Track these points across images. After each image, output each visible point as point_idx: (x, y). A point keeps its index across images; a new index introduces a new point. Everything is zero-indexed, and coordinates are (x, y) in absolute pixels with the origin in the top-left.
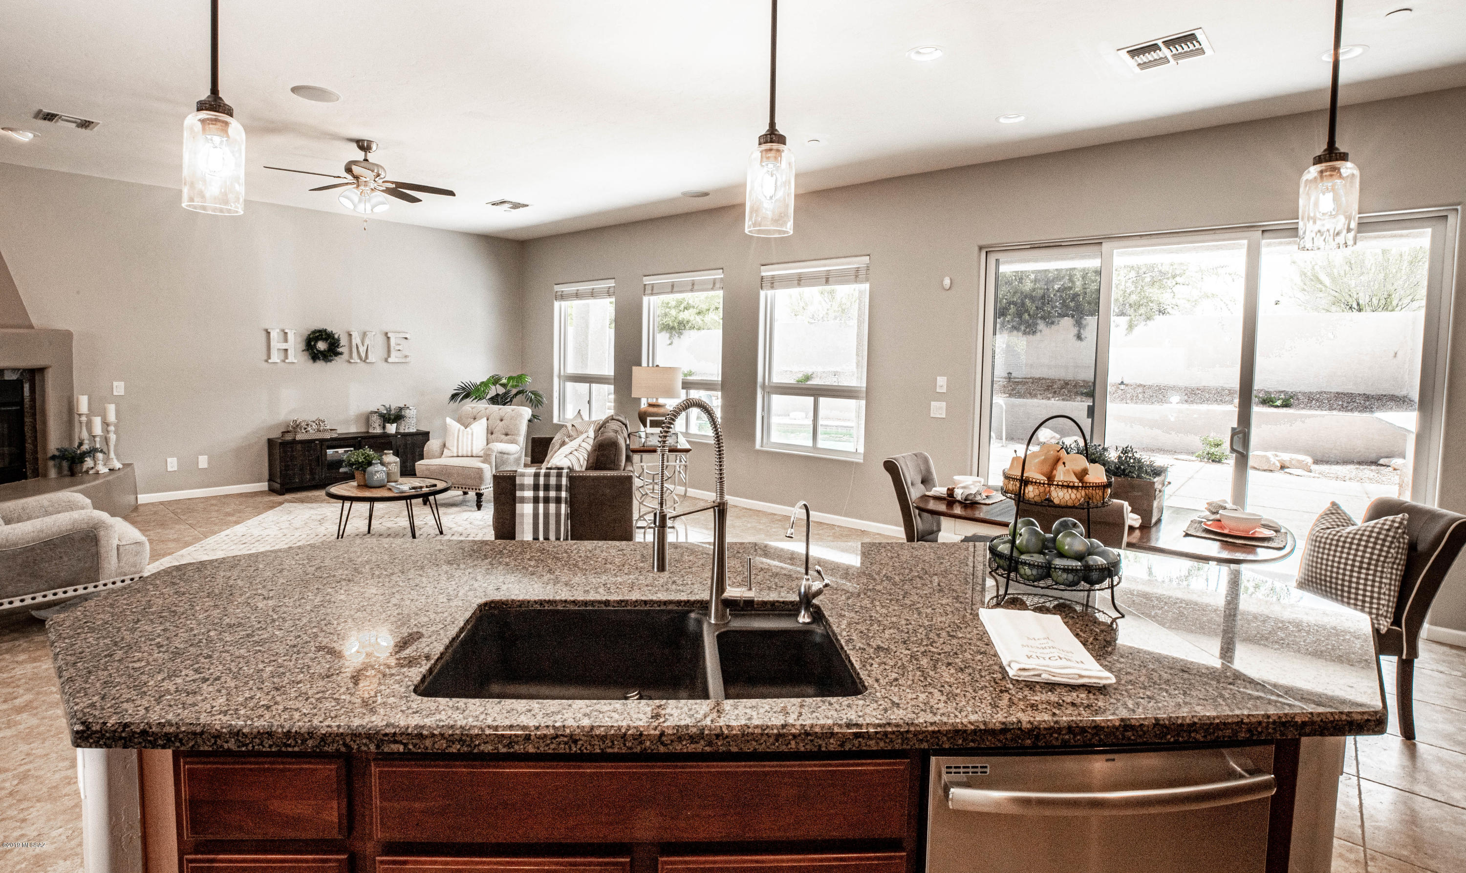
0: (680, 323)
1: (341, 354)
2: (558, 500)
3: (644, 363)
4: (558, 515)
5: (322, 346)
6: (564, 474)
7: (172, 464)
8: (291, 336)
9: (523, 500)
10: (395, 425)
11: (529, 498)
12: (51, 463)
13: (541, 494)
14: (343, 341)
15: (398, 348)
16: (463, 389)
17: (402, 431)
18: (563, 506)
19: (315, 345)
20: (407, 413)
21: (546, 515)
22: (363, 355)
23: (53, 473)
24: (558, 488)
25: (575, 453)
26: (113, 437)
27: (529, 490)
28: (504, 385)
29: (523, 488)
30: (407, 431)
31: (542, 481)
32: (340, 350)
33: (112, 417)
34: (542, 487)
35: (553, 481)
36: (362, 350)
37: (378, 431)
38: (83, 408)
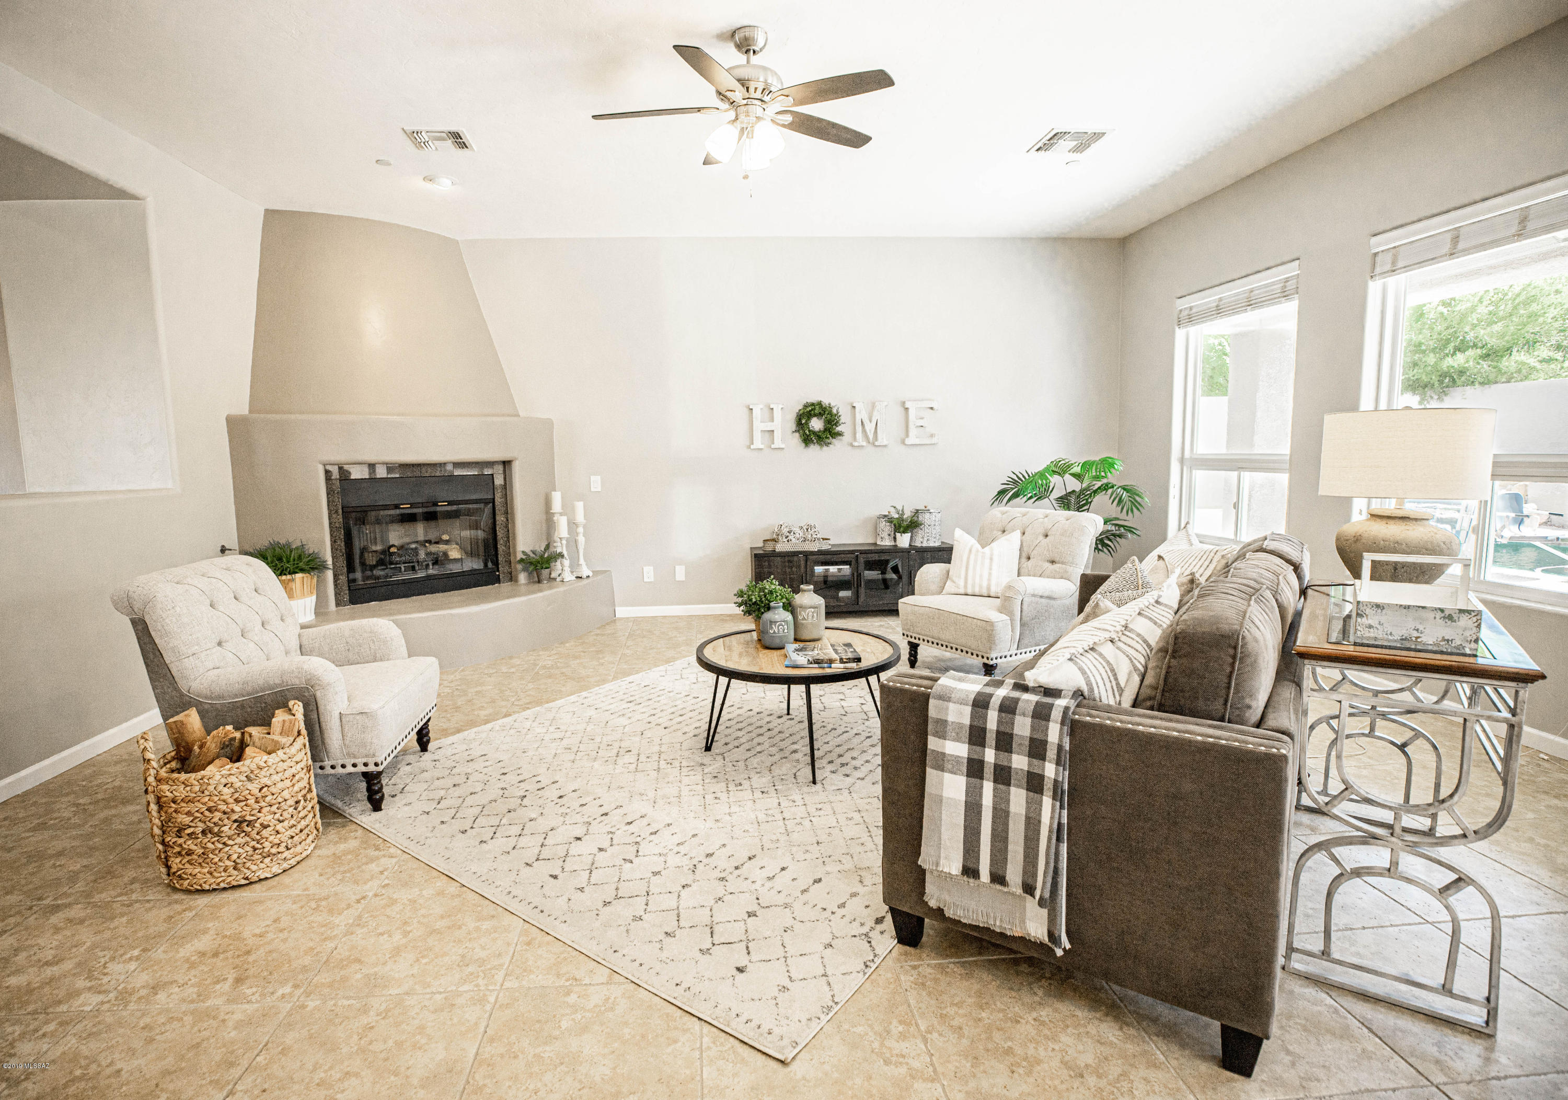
0: (1444, 375)
1: (840, 434)
2: (1035, 783)
3: (1366, 403)
4: (1032, 823)
5: (816, 424)
6: (1056, 714)
7: (649, 574)
8: (777, 414)
9: (941, 763)
10: (907, 536)
11: (957, 759)
12: (519, 567)
13: (990, 755)
14: (845, 417)
15: (920, 423)
16: (1015, 482)
17: (918, 544)
18: (1047, 802)
19: (807, 423)
20: (924, 518)
21: (1001, 815)
22: (871, 436)
23: (522, 577)
24: (1037, 749)
25: (1108, 650)
26: (581, 539)
27: (958, 739)
28: (1078, 476)
29: (942, 730)
30: (925, 544)
31: (992, 719)
32: (839, 429)
33: (580, 517)
34: (991, 738)
35: (1022, 727)
36: (870, 427)
37: (887, 542)
38: (557, 506)
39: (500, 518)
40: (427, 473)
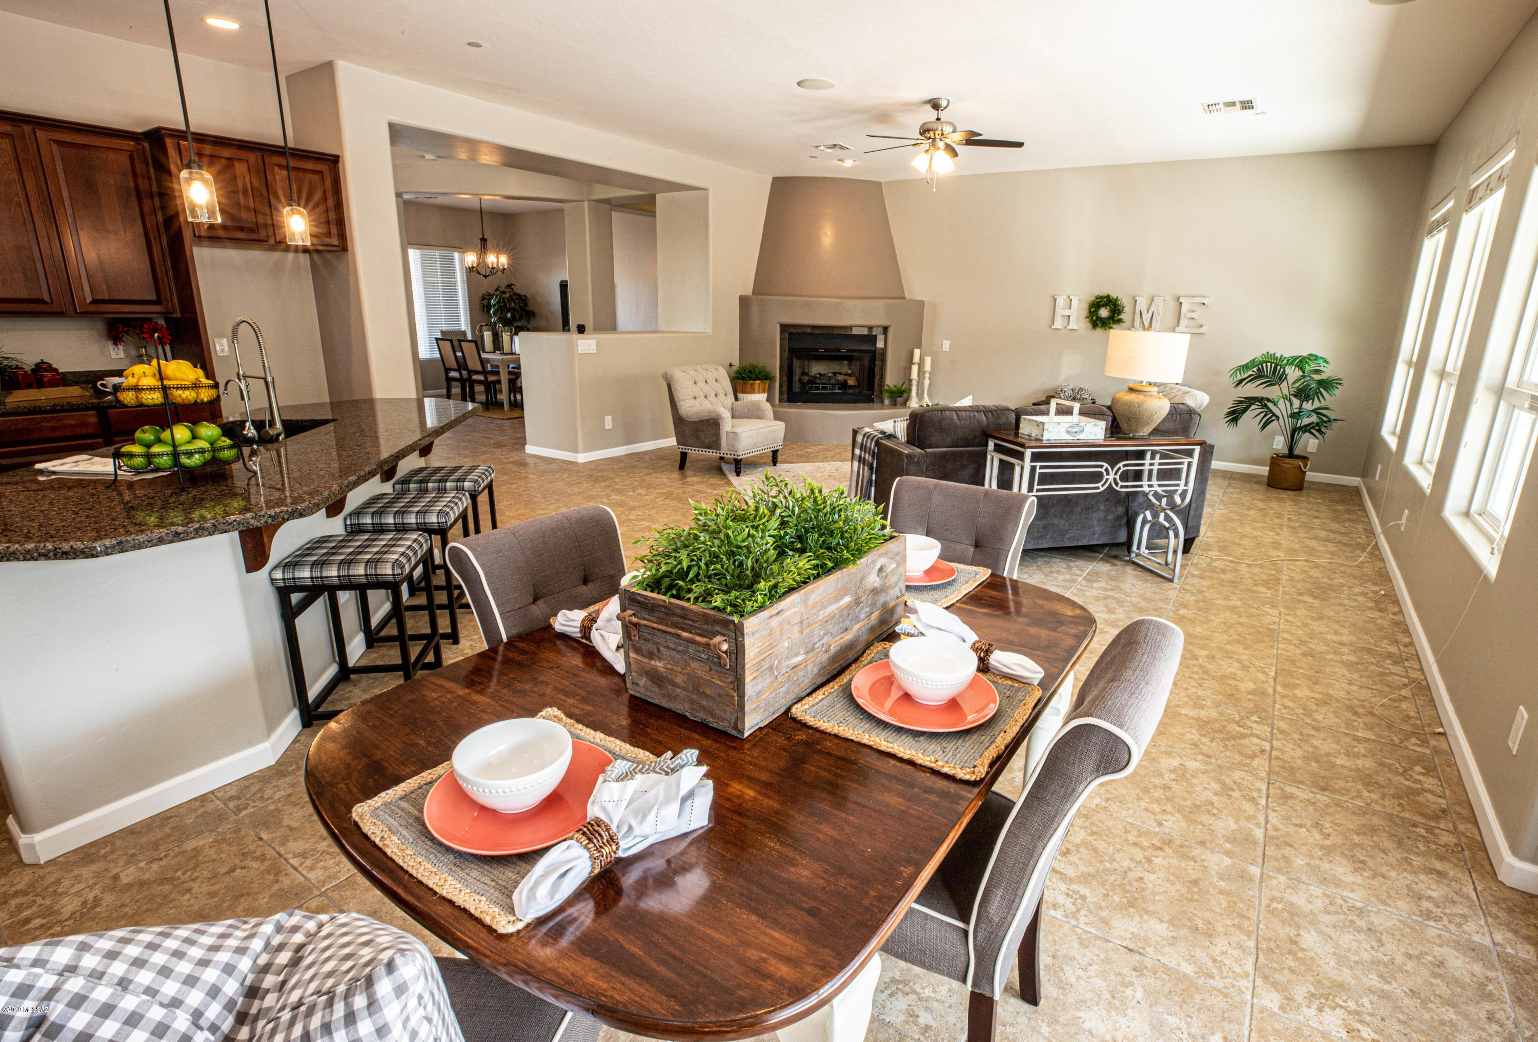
1: (1123, 321)
5: (1104, 312)
8: (1075, 303)
12: (886, 394)
14: (1127, 307)
15: (1191, 315)
19: (1097, 312)
22: (1146, 323)
23: (886, 401)
26: (927, 381)
32: (1122, 316)
36: (1147, 315)
38: (916, 358)
39: (878, 363)
40: (836, 332)
